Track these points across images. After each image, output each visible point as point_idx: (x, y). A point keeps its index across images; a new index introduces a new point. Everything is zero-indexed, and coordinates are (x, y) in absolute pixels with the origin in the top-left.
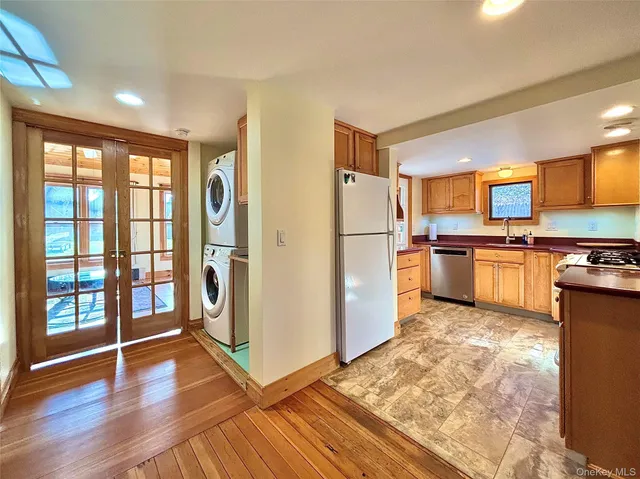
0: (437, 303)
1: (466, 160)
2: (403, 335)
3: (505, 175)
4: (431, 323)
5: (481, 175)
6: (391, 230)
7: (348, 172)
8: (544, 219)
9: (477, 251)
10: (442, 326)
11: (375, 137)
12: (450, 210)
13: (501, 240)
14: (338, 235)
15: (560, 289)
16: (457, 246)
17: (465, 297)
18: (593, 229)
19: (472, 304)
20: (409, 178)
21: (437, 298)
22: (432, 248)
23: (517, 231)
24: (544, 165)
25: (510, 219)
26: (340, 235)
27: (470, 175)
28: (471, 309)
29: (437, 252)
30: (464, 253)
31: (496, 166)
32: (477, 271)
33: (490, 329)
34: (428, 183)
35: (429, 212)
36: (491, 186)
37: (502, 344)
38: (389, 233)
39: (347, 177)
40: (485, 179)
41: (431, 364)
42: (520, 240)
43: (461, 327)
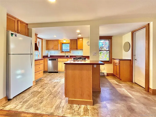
0: (49, 74)
1: (55, 36)
2: (36, 84)
3: (65, 41)
4: (46, 79)
5: (60, 41)
6: (32, 53)
7: (12, 33)
8: (71, 52)
9: (59, 59)
10: (48, 79)
11: (27, 24)
12: (53, 49)
13: (64, 56)
14: (8, 54)
15: (65, 65)
16: (54, 58)
17: (56, 71)
18: (78, 54)
19: (57, 72)
20: (42, 39)
21: (49, 72)
22: (48, 59)
23: (67, 54)
24: (71, 40)
25: (66, 52)
26: (9, 54)
27: (57, 40)
28: (57, 73)
29: (49, 60)
30: (56, 60)
31: (63, 39)
32: (58, 64)
33: (60, 77)
34: (47, 41)
35: (48, 49)
36: (62, 44)
37: (61, 80)
38: (31, 54)
39: (12, 34)
40: (61, 42)
41: (42, 90)
42: (67, 56)
43: (53, 78)
